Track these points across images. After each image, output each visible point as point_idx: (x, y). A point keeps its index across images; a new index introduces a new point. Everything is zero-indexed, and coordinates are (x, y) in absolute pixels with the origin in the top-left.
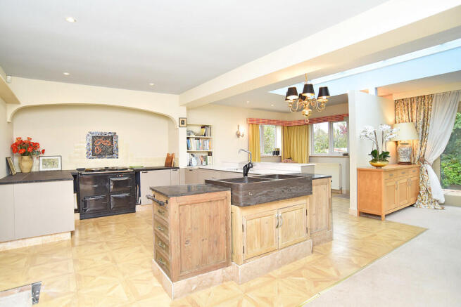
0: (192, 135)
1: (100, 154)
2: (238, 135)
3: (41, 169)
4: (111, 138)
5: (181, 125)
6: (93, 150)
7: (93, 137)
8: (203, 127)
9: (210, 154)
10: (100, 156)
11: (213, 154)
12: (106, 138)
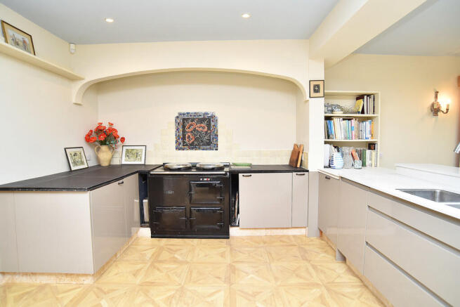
0: (338, 113)
1: (192, 144)
2: (435, 110)
3: (124, 162)
4: (208, 121)
5: (313, 94)
6: (184, 138)
7: (184, 119)
8: (360, 97)
9: (371, 146)
10: (193, 146)
11: (378, 146)
12: (201, 121)
